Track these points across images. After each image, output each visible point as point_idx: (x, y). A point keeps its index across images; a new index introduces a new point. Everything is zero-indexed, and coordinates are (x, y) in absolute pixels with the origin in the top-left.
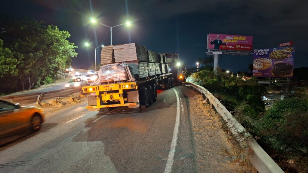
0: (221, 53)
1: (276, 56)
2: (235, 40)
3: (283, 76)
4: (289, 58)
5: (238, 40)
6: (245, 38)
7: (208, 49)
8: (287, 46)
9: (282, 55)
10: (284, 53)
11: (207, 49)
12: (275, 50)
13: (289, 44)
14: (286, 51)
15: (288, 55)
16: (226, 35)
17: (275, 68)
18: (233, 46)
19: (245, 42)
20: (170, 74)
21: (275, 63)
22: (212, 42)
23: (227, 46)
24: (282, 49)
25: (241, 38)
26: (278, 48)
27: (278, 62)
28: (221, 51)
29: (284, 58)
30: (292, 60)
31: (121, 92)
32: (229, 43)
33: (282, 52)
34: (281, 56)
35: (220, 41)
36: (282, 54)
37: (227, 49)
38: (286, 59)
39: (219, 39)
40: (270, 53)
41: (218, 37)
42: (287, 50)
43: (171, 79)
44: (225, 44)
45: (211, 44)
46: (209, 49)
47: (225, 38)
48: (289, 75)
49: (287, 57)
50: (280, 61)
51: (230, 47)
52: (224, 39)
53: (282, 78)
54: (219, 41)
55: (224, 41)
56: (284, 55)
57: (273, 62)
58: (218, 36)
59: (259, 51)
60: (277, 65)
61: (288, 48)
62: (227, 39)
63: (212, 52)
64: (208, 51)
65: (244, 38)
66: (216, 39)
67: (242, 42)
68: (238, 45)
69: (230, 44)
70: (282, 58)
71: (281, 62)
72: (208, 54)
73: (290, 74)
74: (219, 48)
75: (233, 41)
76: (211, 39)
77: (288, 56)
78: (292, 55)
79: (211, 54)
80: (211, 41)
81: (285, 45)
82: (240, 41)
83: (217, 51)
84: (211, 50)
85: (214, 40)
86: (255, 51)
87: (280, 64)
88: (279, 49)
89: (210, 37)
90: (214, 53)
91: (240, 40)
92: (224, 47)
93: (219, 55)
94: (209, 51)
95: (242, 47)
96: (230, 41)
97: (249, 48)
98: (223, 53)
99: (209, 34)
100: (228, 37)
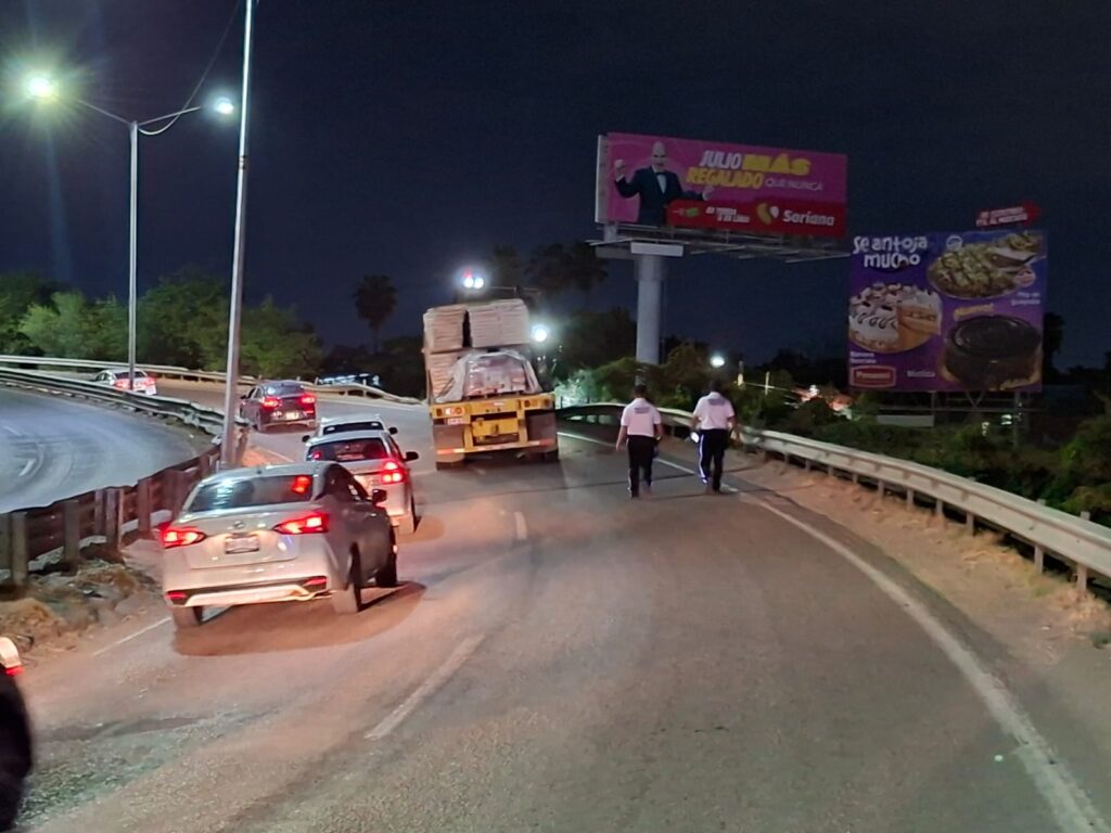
0: (676, 250)
1: (959, 276)
2: (754, 173)
3: (999, 383)
4: (1024, 290)
5: (768, 175)
6: (808, 163)
7: (602, 225)
8: (1012, 226)
9: (988, 272)
10: (999, 261)
11: (596, 220)
12: (955, 244)
13: (1016, 214)
14: (1006, 252)
15: (1015, 273)
16: (700, 143)
17: (959, 341)
18: (742, 209)
19: (808, 186)
21: (960, 313)
22: (623, 180)
23: (710, 210)
24: (986, 239)
25: (782, 164)
26: (969, 233)
27: (974, 310)
28: (677, 236)
29: (1000, 290)
30: (1034, 300)
32: (718, 188)
33: (990, 257)
34: (984, 278)
35: (672, 179)
36: (989, 266)
37: (711, 226)
38: (1007, 292)
39: (661, 165)
40: (935, 256)
42: (1013, 248)
44: (695, 198)
45: (617, 193)
46: (612, 223)
47: (695, 161)
48: (1023, 383)
49: (1011, 286)
50: (983, 303)
51: (727, 214)
52: (692, 170)
53: (992, 395)
54: (662, 181)
55: (691, 177)
56: (1000, 273)
57: (948, 306)
58: (658, 147)
59: (877, 244)
60: (970, 323)
61: (1015, 238)
62: (706, 166)
63: (627, 246)
64: (600, 236)
65: (801, 166)
66: (645, 167)
67: (793, 184)
68: (771, 200)
69: (724, 198)
70: (990, 291)
71: (987, 309)
72: (601, 253)
73: (1024, 374)
74: (662, 219)
75: (741, 182)
76: (618, 163)
77: (1017, 280)
78: (1033, 276)
79: (620, 254)
80: (618, 180)
81: (1002, 220)
82: (782, 183)
83: (651, 235)
84: (620, 232)
85: (638, 172)
86: (860, 244)
87: (983, 320)
88: (973, 240)
89: (616, 153)
90: (636, 248)
91: (778, 176)
92: (692, 212)
93: (668, 261)
94: (610, 236)
95: (789, 217)
96: (722, 180)
97: (829, 221)
98: (686, 249)
99: (604, 134)
100: (712, 158)
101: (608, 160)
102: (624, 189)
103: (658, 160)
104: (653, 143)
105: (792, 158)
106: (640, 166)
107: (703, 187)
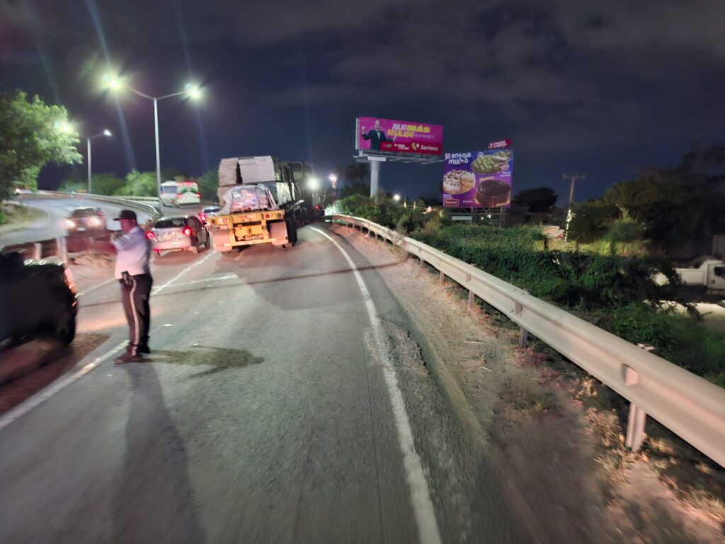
0: (384, 159)
1: (482, 167)
2: (411, 132)
3: (495, 205)
4: (505, 171)
5: (415, 133)
7: (358, 150)
8: (501, 148)
9: (492, 165)
10: (496, 161)
11: (356, 148)
12: (481, 156)
13: (503, 144)
14: (499, 158)
15: (501, 165)
16: (392, 121)
17: (481, 190)
18: (406, 144)
19: (429, 136)
21: (482, 180)
22: (365, 134)
23: (395, 145)
24: (492, 153)
25: (420, 129)
26: (485, 151)
27: (487, 179)
28: (384, 154)
29: (496, 171)
30: (508, 174)
31: (264, 223)
32: (398, 138)
33: (493, 160)
34: (491, 167)
35: (382, 134)
36: (493, 163)
37: (396, 150)
38: (499, 172)
39: (378, 128)
40: (473, 161)
41: (377, 124)
42: (501, 156)
44: (390, 141)
45: (363, 139)
46: (361, 150)
47: (390, 127)
48: (504, 204)
49: (500, 169)
50: (490, 176)
51: (401, 147)
52: (389, 130)
53: (493, 209)
54: (379, 134)
56: (496, 165)
57: (478, 177)
58: (377, 122)
59: (453, 156)
60: (485, 184)
61: (502, 152)
62: (394, 129)
63: (366, 158)
64: (358, 155)
65: (427, 130)
66: (372, 129)
67: (424, 136)
68: (416, 143)
69: (401, 140)
70: (493, 172)
71: (492, 178)
72: (358, 161)
73: (505, 201)
75: (406, 135)
76: (363, 128)
77: (502, 167)
78: (508, 166)
79: (364, 161)
80: (363, 134)
81: (498, 146)
82: (420, 135)
83: (375, 154)
84: (364, 153)
85: (370, 131)
86: (447, 156)
87: (490, 182)
88: (487, 154)
90: (370, 158)
91: (419, 133)
92: (389, 146)
93: (381, 163)
94: (361, 154)
95: (423, 148)
96: (400, 135)
97: (436, 149)
98: (387, 159)
99: (358, 118)
100: (396, 126)
102: (365, 137)
104: (375, 121)
105: (424, 126)
106: (371, 128)
107: (393, 137)
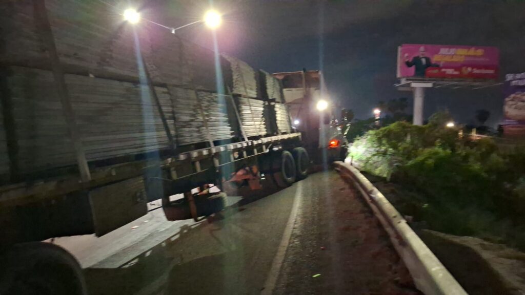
0: (430, 85)
2: (461, 55)
5: (467, 56)
6: (483, 51)
7: (400, 78)
11: (398, 76)
16: (439, 46)
18: (456, 69)
19: (482, 59)
20: (285, 137)
22: (408, 61)
23: (443, 70)
25: (472, 52)
28: (430, 80)
32: (446, 62)
35: (428, 59)
37: (444, 76)
39: (422, 54)
41: (421, 51)
43: (295, 154)
44: (437, 66)
45: (406, 67)
46: (404, 77)
47: (437, 52)
51: (450, 71)
52: (436, 56)
54: (424, 61)
55: (435, 59)
58: (422, 48)
62: (442, 54)
63: (409, 84)
64: (399, 82)
65: (480, 52)
66: (416, 55)
67: (476, 59)
68: (468, 66)
69: (449, 65)
72: (399, 89)
74: (424, 74)
75: (455, 59)
76: (406, 55)
79: (407, 89)
80: (406, 61)
82: (472, 59)
83: (420, 80)
84: (407, 80)
85: (414, 58)
86: (509, 77)
89: (404, 52)
90: (414, 85)
91: (471, 56)
92: (436, 71)
93: (426, 90)
94: (403, 82)
95: (476, 71)
96: (447, 59)
97: (491, 72)
98: (434, 84)
99: (401, 45)
100: (444, 51)
101: (402, 55)
102: (409, 64)
103: (421, 53)
104: (420, 47)
105: (476, 49)
107: (440, 62)
